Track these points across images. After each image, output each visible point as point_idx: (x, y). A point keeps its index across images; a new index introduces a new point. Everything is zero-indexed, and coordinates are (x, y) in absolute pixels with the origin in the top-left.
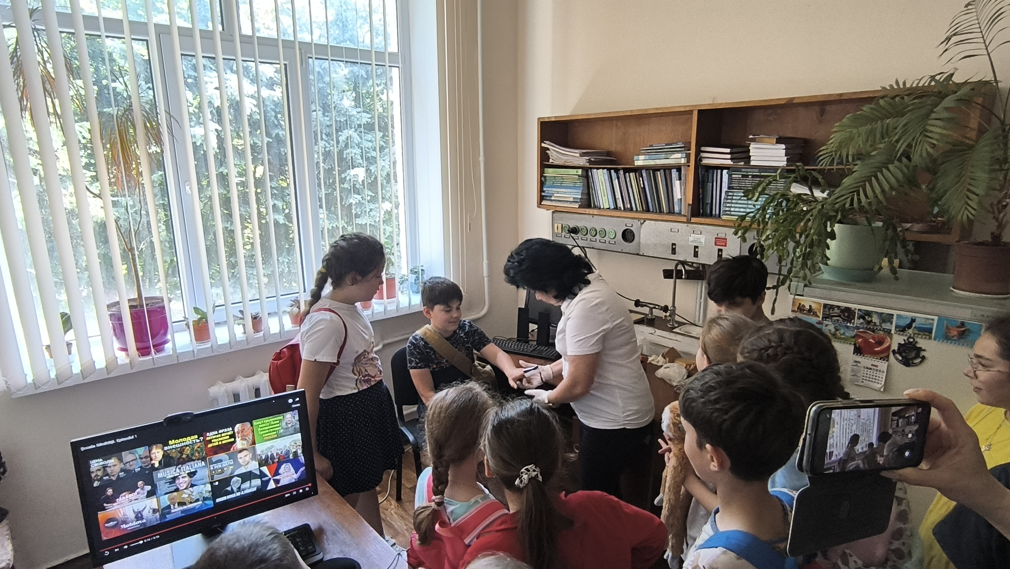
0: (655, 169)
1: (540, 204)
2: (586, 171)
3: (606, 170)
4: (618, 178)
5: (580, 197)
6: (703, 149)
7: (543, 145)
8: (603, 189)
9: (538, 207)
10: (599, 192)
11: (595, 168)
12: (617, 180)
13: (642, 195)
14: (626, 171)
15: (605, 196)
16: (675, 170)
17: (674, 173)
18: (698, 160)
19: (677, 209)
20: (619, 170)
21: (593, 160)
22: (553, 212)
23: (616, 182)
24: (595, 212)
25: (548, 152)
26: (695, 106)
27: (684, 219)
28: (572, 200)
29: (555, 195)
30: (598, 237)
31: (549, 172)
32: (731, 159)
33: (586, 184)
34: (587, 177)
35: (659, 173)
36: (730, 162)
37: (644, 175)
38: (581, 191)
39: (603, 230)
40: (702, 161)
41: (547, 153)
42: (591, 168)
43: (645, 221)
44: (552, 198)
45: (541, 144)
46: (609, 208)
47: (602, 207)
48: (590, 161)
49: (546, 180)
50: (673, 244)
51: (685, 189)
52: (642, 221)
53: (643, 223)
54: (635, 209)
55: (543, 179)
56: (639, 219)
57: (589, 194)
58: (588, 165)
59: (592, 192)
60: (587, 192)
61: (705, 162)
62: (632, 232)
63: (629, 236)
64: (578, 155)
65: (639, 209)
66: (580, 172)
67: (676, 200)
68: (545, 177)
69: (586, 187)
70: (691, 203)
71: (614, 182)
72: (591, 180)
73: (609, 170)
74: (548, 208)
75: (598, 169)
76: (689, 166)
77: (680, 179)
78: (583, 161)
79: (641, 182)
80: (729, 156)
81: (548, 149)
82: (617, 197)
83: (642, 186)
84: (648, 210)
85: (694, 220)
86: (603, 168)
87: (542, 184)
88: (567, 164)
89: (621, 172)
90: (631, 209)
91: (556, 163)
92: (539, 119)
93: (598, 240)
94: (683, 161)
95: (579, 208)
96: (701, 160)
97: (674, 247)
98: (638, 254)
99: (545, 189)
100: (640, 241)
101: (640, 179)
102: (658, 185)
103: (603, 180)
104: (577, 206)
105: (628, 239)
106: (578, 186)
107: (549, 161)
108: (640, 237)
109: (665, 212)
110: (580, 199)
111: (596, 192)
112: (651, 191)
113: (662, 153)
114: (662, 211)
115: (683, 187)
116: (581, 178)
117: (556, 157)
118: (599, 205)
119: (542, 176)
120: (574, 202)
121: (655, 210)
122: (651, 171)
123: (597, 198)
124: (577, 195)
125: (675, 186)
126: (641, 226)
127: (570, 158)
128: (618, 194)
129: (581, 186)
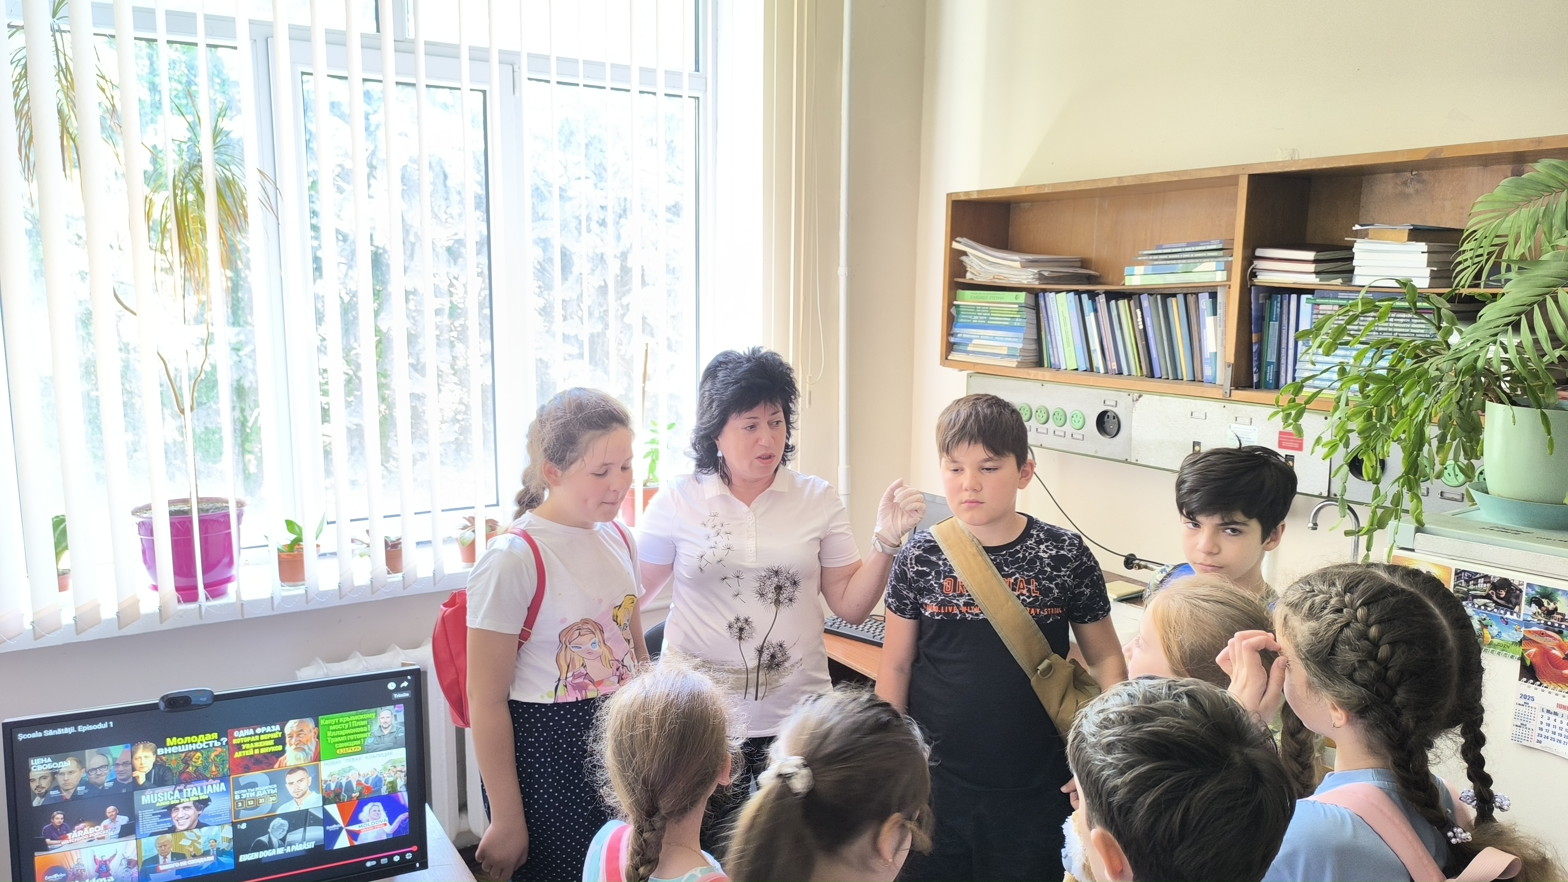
0: (1166, 295)
1: (946, 359)
2: (1035, 294)
3: (1072, 294)
4: (1095, 310)
5: (1020, 346)
6: (1259, 252)
7: (955, 245)
8: (1067, 332)
9: (943, 364)
10: (1059, 338)
11: (1051, 291)
12: (1092, 314)
13: (1140, 346)
14: (1113, 296)
15: (1069, 345)
16: (1207, 295)
17: (1205, 301)
18: (1249, 275)
19: (1208, 372)
20: (1098, 294)
21: (1046, 274)
22: (970, 376)
23: (1090, 318)
24: (1050, 375)
25: (964, 258)
26: (1243, 167)
27: (1219, 393)
28: (1006, 353)
29: (975, 342)
30: (1051, 425)
31: (967, 298)
32: (1317, 273)
33: (1035, 322)
34: (1036, 308)
35: (1174, 300)
36: (1312, 280)
37: (1145, 304)
38: (1021, 335)
39: (1061, 413)
40: (1256, 276)
41: (962, 262)
42: (1044, 291)
43: (1140, 396)
44: (969, 348)
45: (951, 244)
46: (1077, 369)
47: (1063, 367)
48: (1041, 278)
49: (958, 313)
51: (1223, 333)
52: (1137, 395)
53: (1137, 400)
54: (1125, 372)
55: (953, 311)
56: (1131, 391)
57: (1039, 341)
58: (1036, 284)
59: (1046, 338)
60: (1035, 338)
61: (1263, 279)
62: (1116, 417)
63: (1111, 426)
64: (1018, 264)
65: (1134, 373)
66: (1022, 297)
67: (1206, 356)
68: (957, 306)
69: (1035, 326)
70: (1233, 360)
71: (1087, 318)
72: (1043, 314)
73: (1078, 293)
74: (961, 366)
75: (1057, 291)
76: (1230, 287)
77: (1215, 313)
78: (1027, 277)
79: (1140, 319)
80: (1312, 267)
81: (965, 253)
82: (1092, 348)
83: (1141, 327)
84: (1152, 375)
85: (1238, 394)
86: (1068, 291)
87: (951, 321)
88: (999, 282)
89: (1102, 299)
90: (1120, 373)
91: (980, 280)
92: (949, 195)
93: (1051, 432)
94: (1220, 276)
95: (1017, 367)
96: (1254, 275)
98: (1126, 461)
99: (956, 330)
100: (1131, 434)
101: (1136, 313)
102: (1172, 325)
103: (1066, 314)
104: (1014, 364)
105: (1108, 430)
106: (1019, 324)
107: (964, 277)
108: (1131, 427)
109: (1185, 379)
110: (1022, 350)
111: (1053, 337)
112: (1158, 337)
113: (1179, 261)
114: (1180, 377)
115: (1219, 330)
116: (1023, 309)
117: (978, 268)
118: (1057, 362)
119: (950, 305)
120: (1008, 356)
121: (1164, 372)
122: (1159, 297)
123: (1055, 350)
124: (1015, 342)
125: (1205, 327)
126: (1133, 406)
127: (1005, 272)
128: (1094, 342)
129: (1024, 325)
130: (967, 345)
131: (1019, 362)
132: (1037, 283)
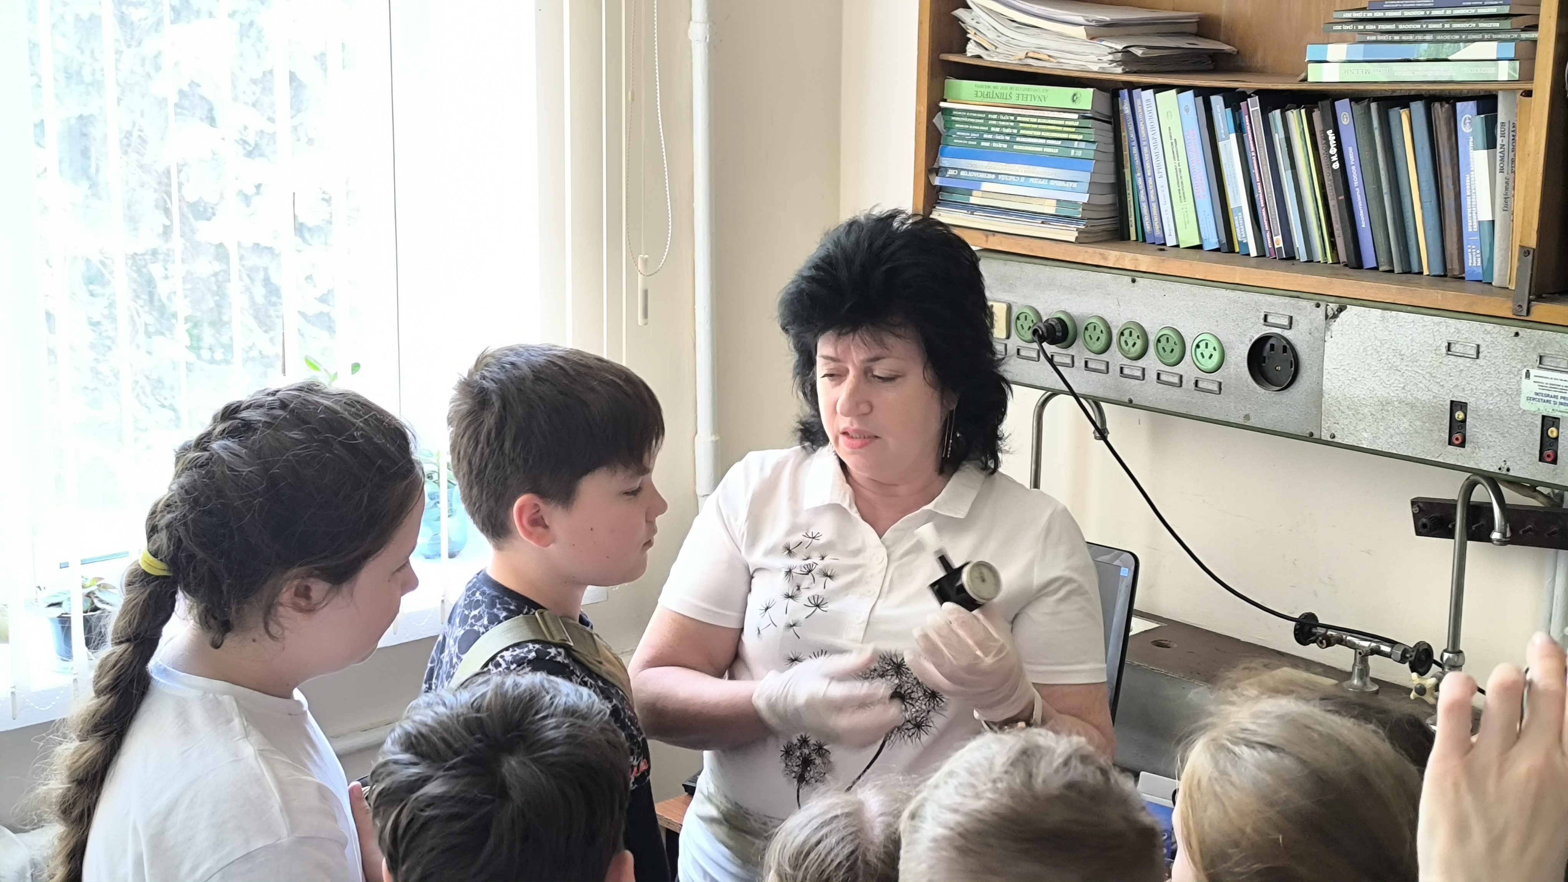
0: (1388, 101)
2: (1111, 92)
3: (1190, 93)
4: (1239, 129)
5: (1085, 198)
8: (1178, 171)
10: (1161, 182)
11: (1145, 87)
12: (1233, 136)
13: (1332, 203)
14: (1274, 100)
16: (1471, 105)
17: (1468, 119)
19: (1473, 261)
20: (1244, 96)
21: (1139, 52)
23: (1229, 147)
24: (1145, 261)
25: (960, 12)
27: (1505, 309)
28: (1053, 212)
29: (985, 186)
30: (1151, 362)
31: (966, 96)
33: (1111, 148)
34: (1114, 119)
35: (1404, 114)
37: (1345, 119)
38: (1086, 177)
39: (1174, 337)
41: (958, 19)
42: (1131, 86)
43: (1341, 309)
44: (973, 200)
46: (1199, 247)
47: (1171, 241)
48: (1127, 59)
49: (949, 126)
50: (1455, 406)
51: (1510, 185)
52: (1332, 306)
53: (1335, 316)
54: (1302, 255)
55: (938, 120)
56: (1318, 299)
57: (1119, 187)
58: (1117, 73)
59: (1133, 179)
60: (1111, 179)
62: (1289, 348)
63: (1278, 367)
64: (1081, 32)
65: (1319, 256)
66: (1086, 98)
67: (1470, 226)
68: (947, 112)
69: (1111, 157)
70: (1532, 243)
71: (1221, 145)
72: (1128, 133)
73: (1204, 93)
75: (1159, 88)
76: (1528, 93)
77: (1491, 143)
78: (1098, 58)
79: (1333, 151)
81: (964, 3)
82: (1232, 204)
83: (1336, 166)
84: (1356, 263)
85: (1542, 311)
86: (1181, 89)
87: (934, 141)
88: (1037, 66)
89: (1254, 105)
90: (1291, 256)
91: (994, 59)
93: (1151, 375)
94: (1505, 72)
95: (1078, 241)
97: (1459, 415)
98: (1310, 438)
99: (945, 162)
100: (1320, 384)
101: (1326, 138)
102: (1400, 164)
103: (1178, 135)
104: (1072, 236)
105: (1271, 374)
106: (1079, 153)
107: (963, 51)
108: (1321, 370)
109: (1426, 272)
110: (1086, 206)
111: (1150, 181)
112: (1371, 188)
113: (1419, 37)
114: (1415, 268)
115: (1500, 177)
116: (1089, 123)
117: (992, 35)
118: (1158, 232)
119: (934, 109)
120: (1057, 217)
121: (1383, 259)
122: (1374, 106)
123: (1154, 206)
124: (1073, 190)
125: (1469, 171)
126: (1327, 328)
127: (1050, 44)
128: (1237, 193)
129: (1091, 154)
130: (969, 193)
131: (1080, 232)
132: (1119, 70)
